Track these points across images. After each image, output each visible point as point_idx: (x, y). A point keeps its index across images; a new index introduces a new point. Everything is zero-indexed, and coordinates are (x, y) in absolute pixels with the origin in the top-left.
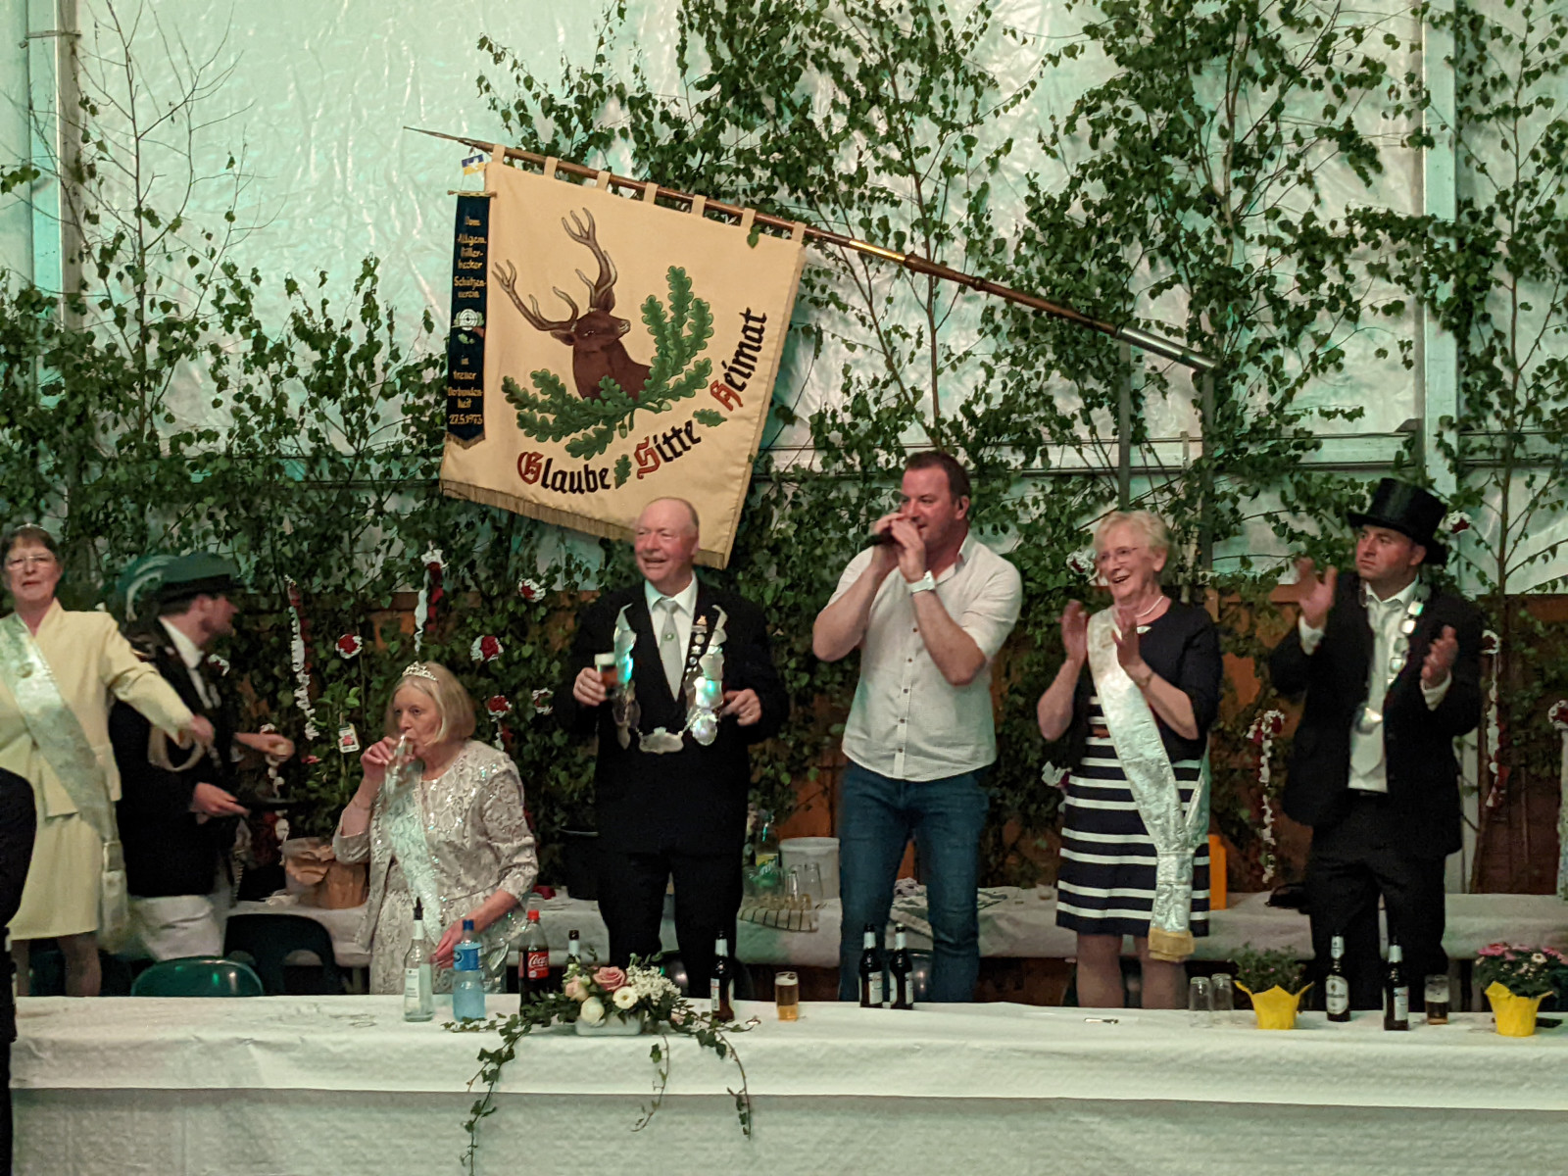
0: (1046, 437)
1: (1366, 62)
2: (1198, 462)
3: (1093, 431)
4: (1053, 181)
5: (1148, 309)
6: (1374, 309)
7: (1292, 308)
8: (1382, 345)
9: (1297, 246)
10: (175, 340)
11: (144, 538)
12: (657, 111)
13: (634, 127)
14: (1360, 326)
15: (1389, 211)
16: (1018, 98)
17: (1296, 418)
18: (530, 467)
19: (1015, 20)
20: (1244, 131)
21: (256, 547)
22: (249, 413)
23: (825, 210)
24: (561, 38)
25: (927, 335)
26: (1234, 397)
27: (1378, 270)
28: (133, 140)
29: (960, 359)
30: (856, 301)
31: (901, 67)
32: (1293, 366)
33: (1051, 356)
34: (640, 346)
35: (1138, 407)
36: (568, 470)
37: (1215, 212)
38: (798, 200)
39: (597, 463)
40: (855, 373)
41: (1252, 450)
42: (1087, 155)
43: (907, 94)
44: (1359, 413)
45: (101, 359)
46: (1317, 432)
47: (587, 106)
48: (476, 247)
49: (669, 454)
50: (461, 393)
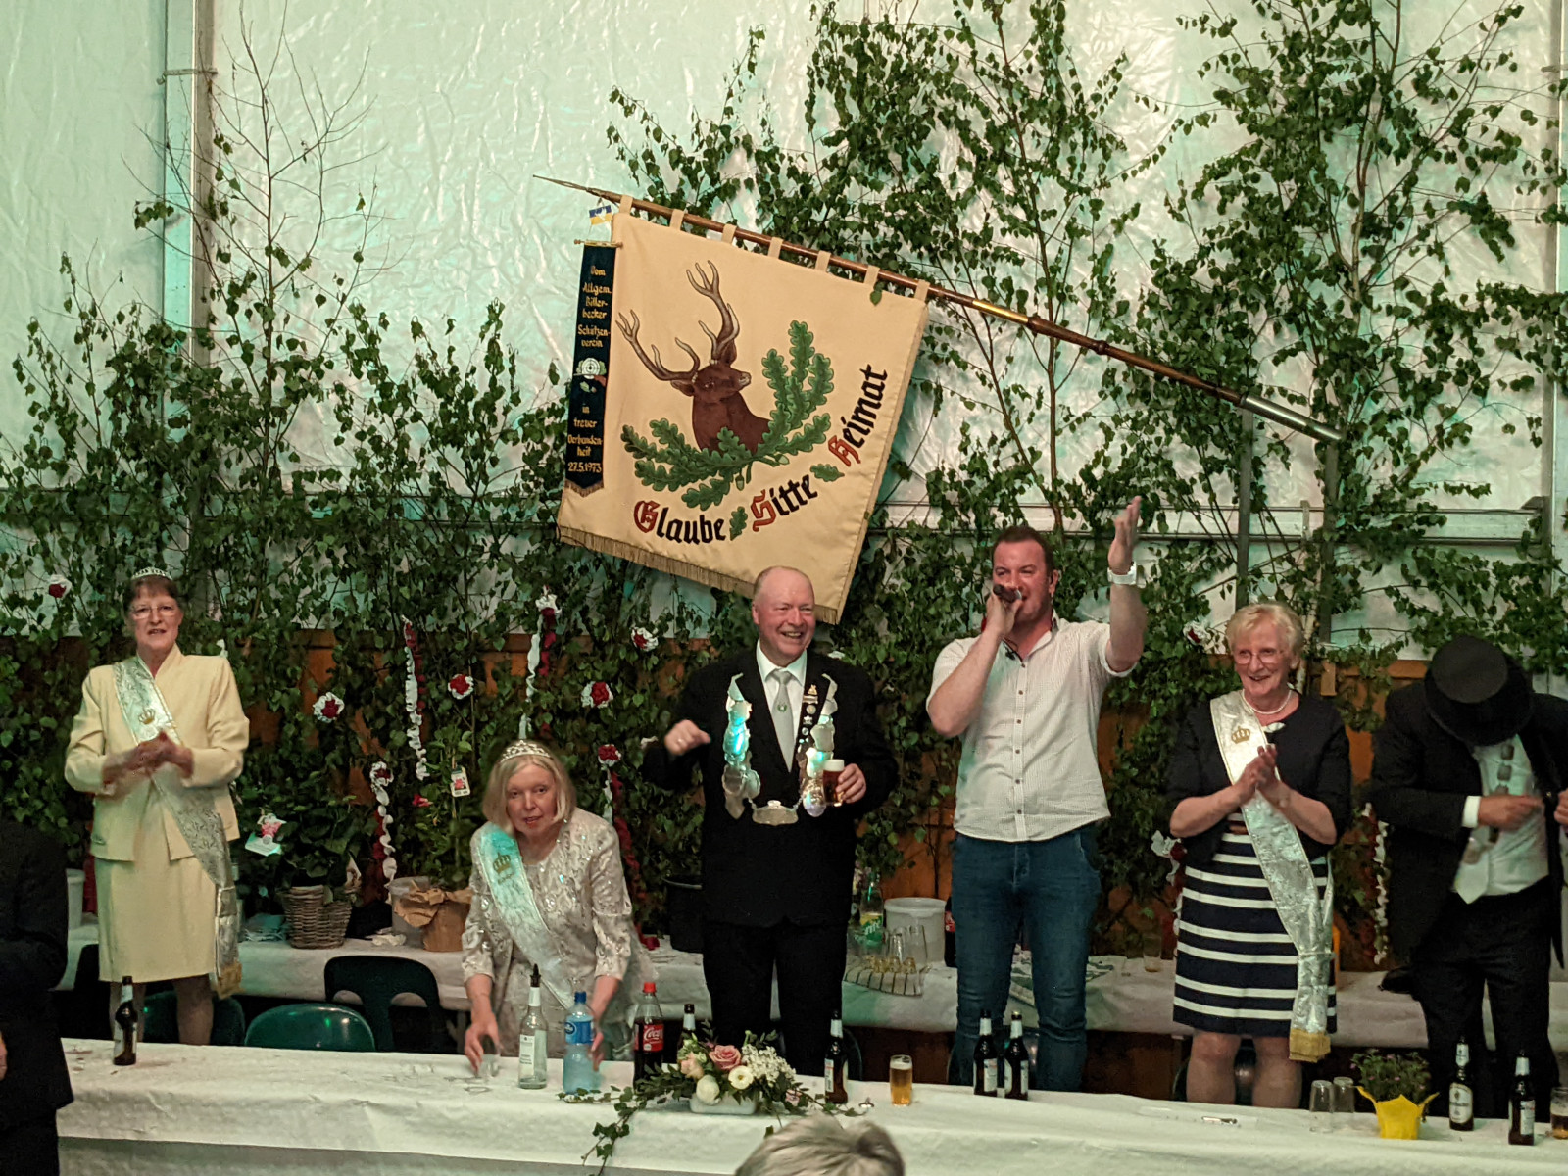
0: (1164, 503)
1: (1501, 135)
2: (1319, 532)
3: (1213, 498)
4: (1177, 245)
5: (1271, 376)
6: (1501, 383)
7: (1418, 379)
8: (1509, 420)
9: (1424, 318)
10: (302, 380)
11: (264, 572)
12: (784, 166)
13: (759, 179)
14: (1489, 400)
15: (1522, 288)
16: (1146, 163)
17: (1420, 492)
18: (646, 516)
19: (1146, 85)
20: (1374, 201)
21: (373, 585)
22: (370, 452)
23: (949, 266)
24: (690, 88)
25: (1047, 395)
26: (1359, 471)
27: (1508, 345)
28: (265, 179)
29: (1079, 420)
30: (976, 358)
31: (1029, 128)
32: (1418, 439)
33: (1172, 420)
34: (760, 399)
35: (1259, 475)
36: (684, 520)
37: (1343, 281)
38: (920, 255)
39: (712, 514)
40: (975, 432)
41: (1374, 523)
42: (1214, 221)
43: (1034, 154)
44: (1486, 490)
45: (229, 394)
46: (1441, 506)
47: (715, 156)
48: (601, 297)
49: (785, 507)
50: (581, 440)
